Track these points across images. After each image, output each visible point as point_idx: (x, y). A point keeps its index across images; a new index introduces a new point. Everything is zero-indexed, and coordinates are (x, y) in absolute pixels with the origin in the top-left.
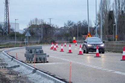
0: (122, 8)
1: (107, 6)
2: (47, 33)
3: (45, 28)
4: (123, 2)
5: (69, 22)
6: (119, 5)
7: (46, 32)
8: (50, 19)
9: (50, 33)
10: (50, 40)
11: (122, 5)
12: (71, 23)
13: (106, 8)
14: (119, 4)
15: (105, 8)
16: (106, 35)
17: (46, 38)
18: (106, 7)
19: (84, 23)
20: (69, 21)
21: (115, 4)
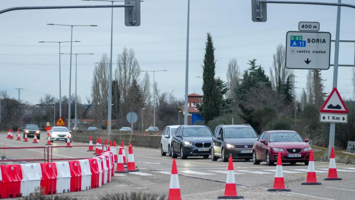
0: (130, 78)
1: (106, 73)
2: (10, 115)
3: (7, 106)
4: (131, 68)
5: (48, 98)
6: (125, 73)
7: (9, 113)
8: (19, 89)
9: (16, 114)
10: (11, 126)
11: (130, 74)
12: (50, 98)
13: (105, 77)
14: (125, 71)
15: (103, 77)
16: (104, 120)
17: (6, 123)
18: (105, 75)
19: (73, 99)
20: (48, 95)
21: (119, 71)
